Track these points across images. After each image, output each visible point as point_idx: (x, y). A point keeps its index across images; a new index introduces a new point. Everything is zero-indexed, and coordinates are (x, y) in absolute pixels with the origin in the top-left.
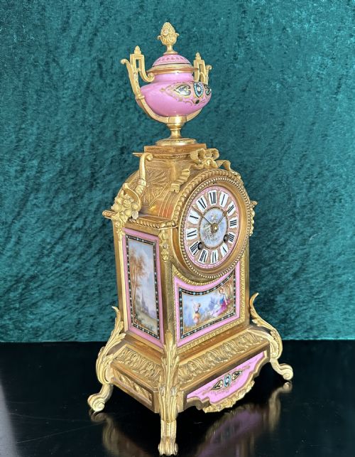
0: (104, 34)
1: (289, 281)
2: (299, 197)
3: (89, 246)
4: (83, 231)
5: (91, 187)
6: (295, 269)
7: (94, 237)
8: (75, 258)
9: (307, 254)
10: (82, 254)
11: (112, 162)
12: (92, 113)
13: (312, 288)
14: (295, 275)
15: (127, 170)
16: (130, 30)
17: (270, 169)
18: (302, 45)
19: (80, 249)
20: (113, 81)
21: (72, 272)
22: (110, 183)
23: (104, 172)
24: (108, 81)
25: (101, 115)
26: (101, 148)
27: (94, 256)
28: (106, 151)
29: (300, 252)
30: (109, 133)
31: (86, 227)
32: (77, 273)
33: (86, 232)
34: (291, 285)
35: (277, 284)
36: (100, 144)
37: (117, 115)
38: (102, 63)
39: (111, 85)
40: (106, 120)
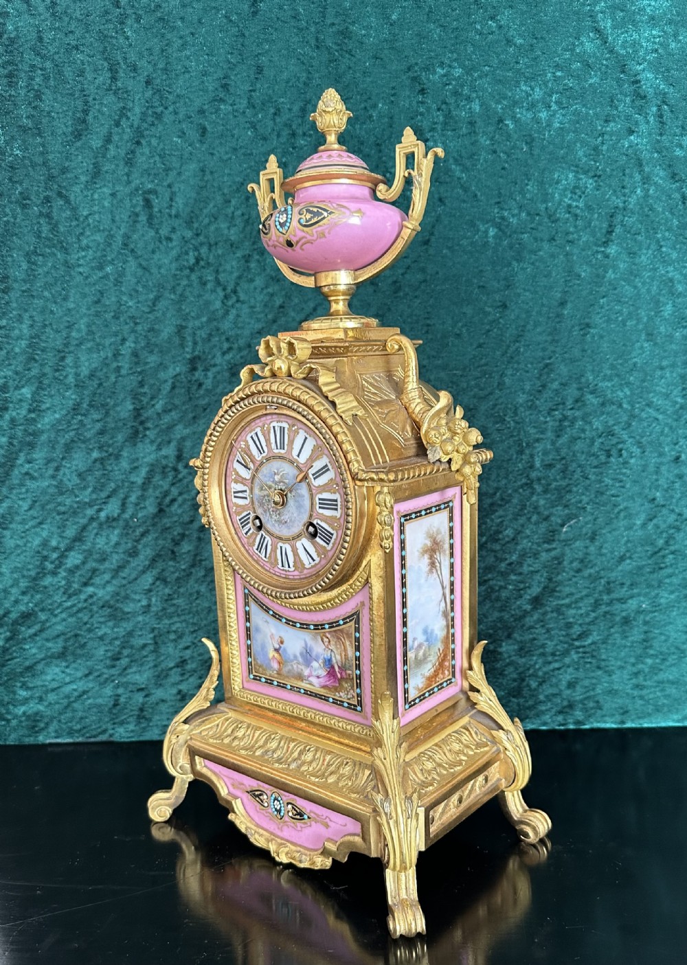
0: (154, 142)
1: (526, 614)
2: (539, 447)
3: (133, 553)
4: (121, 523)
5: (135, 436)
6: (535, 590)
7: (143, 535)
8: (107, 577)
9: (559, 560)
10: (121, 568)
11: (173, 388)
12: (134, 294)
13: (569, 626)
14: (537, 602)
15: (203, 402)
16: (204, 131)
17: (482, 393)
18: (536, 151)
19: (115, 560)
20: (174, 230)
21: (101, 604)
22: (170, 427)
23: (159, 406)
24: (164, 232)
25: (151, 296)
26: (153, 359)
27: (144, 572)
28: (162, 366)
29: (544, 556)
30: (167, 331)
31: (126, 516)
32: (110, 607)
33: (127, 526)
34: (529, 621)
35: (501, 619)
36: (151, 352)
37: (181, 295)
38: (152, 197)
39: (169, 239)
40: (162, 305)
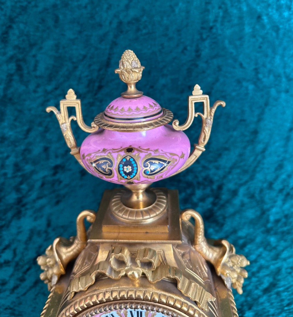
0: (22, 26)
1: (259, 297)
3: (22, 280)
4: (13, 264)
5: (18, 215)
6: (265, 285)
7: (28, 269)
8: (8, 293)
10: (16, 287)
11: (43, 185)
12: (13, 127)
14: (266, 291)
15: (63, 192)
16: (57, 20)
19: (11, 284)
20: (38, 86)
21: (5, 307)
22: (42, 208)
23: (34, 195)
24: (32, 87)
25: (25, 128)
26: (28, 168)
27: (28, 291)
28: (33, 172)
29: (272, 267)
30: (37, 150)
31: (17, 259)
32: (11, 309)
33: (17, 264)
34: (261, 300)
35: (246, 301)
36: (27, 163)
37: (46, 127)
38: (22, 63)
39: (35, 91)
40: (33, 134)
